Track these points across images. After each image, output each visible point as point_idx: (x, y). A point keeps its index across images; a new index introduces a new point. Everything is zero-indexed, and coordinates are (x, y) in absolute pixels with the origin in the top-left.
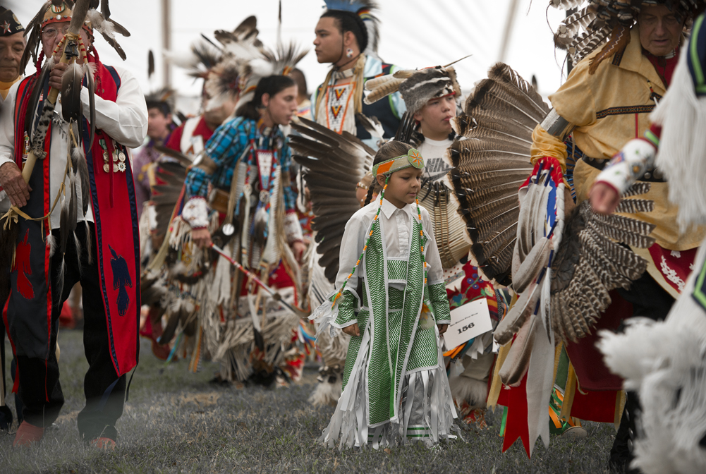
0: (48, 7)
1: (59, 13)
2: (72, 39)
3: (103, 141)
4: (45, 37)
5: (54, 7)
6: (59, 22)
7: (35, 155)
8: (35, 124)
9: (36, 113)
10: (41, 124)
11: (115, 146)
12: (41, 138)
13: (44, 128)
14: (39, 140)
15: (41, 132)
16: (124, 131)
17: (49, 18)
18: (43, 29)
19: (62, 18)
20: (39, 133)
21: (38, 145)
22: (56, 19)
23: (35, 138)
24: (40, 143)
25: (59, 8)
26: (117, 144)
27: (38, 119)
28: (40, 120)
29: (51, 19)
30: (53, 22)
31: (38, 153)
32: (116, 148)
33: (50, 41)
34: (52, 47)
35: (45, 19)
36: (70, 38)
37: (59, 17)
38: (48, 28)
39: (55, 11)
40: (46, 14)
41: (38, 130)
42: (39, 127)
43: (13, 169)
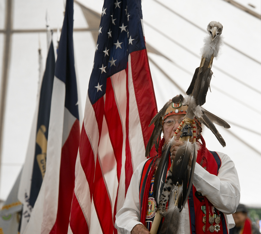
0: (169, 105)
1: (177, 108)
2: (189, 123)
3: (204, 207)
4: (166, 126)
5: (173, 104)
6: (176, 114)
7: (161, 214)
8: (161, 189)
9: (162, 180)
10: (165, 190)
11: (213, 211)
12: (165, 201)
13: (167, 193)
14: (164, 203)
15: (165, 196)
16: (222, 199)
17: (169, 112)
18: (165, 120)
19: (179, 112)
20: (163, 197)
21: (163, 206)
22: (174, 112)
23: (161, 201)
24: (164, 205)
25: (177, 105)
26: (216, 210)
27: (163, 185)
28: (164, 187)
29: (171, 113)
30: (172, 114)
31: (163, 213)
32: (214, 213)
33: (169, 129)
34: (171, 134)
35: (166, 113)
36: (187, 122)
37: (177, 111)
38: (168, 120)
39: (174, 107)
40: (168, 109)
41: (163, 195)
42: (163, 192)
43: (143, 229)
